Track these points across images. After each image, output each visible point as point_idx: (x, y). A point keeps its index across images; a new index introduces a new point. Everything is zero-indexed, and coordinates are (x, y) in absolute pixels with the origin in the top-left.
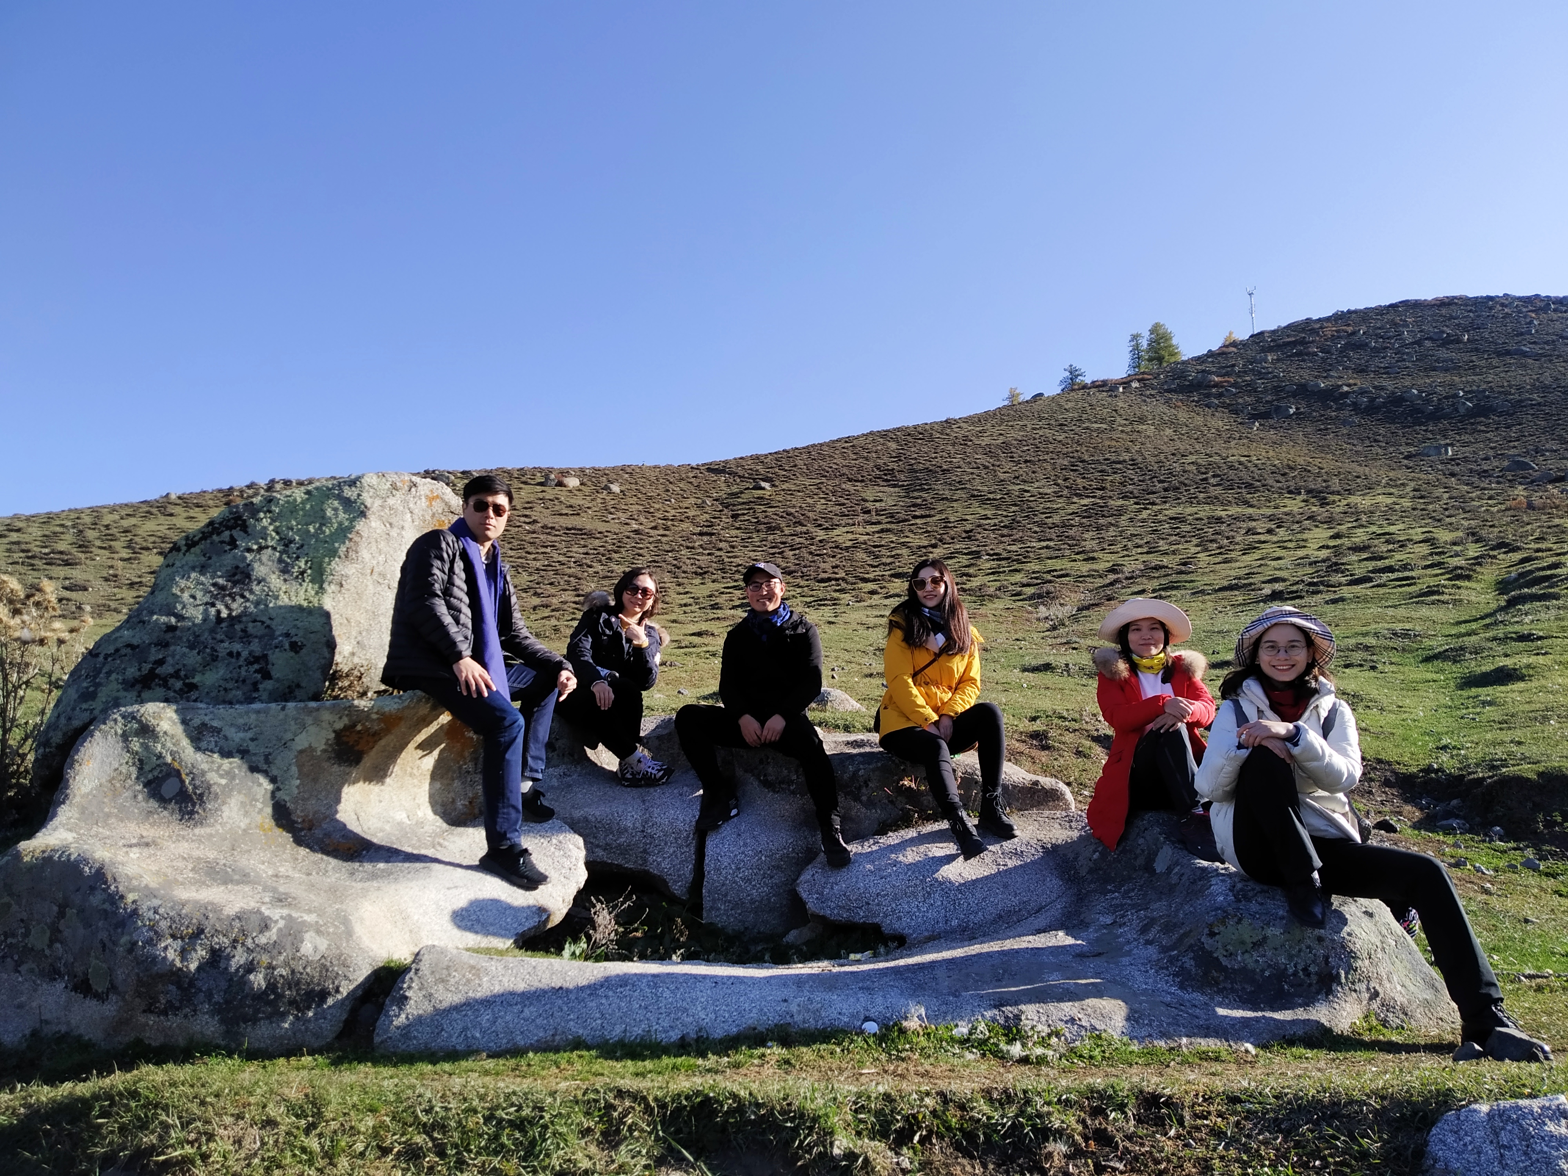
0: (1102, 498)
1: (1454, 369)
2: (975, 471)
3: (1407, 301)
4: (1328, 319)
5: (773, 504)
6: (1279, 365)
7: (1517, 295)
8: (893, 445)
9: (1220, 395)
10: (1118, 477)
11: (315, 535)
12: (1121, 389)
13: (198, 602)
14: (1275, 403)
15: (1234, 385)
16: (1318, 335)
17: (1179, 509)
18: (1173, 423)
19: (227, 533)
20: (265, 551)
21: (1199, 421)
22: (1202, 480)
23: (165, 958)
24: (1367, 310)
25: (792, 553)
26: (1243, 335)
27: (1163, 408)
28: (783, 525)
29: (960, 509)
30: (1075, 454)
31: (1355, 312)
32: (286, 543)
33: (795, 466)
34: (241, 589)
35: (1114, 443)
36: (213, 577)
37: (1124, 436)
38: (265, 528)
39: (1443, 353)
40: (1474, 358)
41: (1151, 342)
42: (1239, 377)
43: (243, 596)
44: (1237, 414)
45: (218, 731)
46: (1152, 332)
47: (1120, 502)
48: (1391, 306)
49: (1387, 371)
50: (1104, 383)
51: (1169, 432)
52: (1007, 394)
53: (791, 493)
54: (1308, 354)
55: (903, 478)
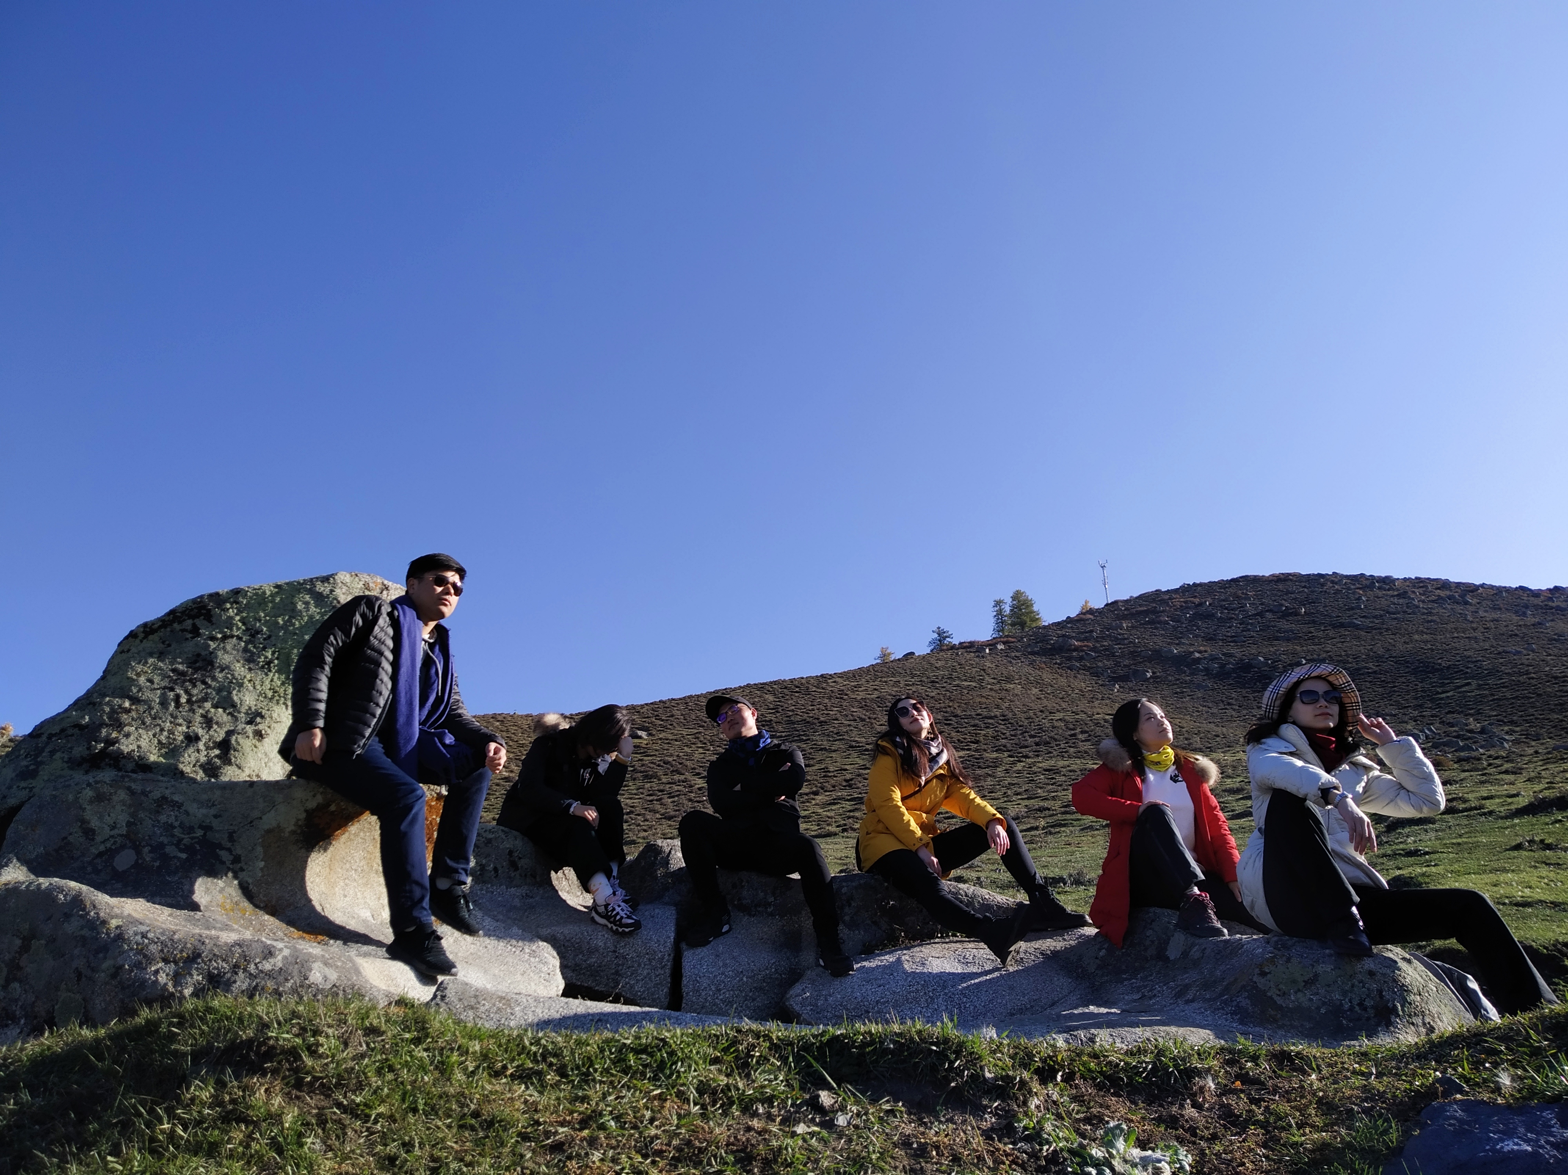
0: (976, 750)
1: (1295, 639)
2: (852, 723)
3: (1247, 576)
4: (1176, 591)
5: (650, 752)
6: (1133, 632)
7: (1345, 574)
8: (770, 698)
9: (1081, 659)
10: (990, 731)
11: (284, 627)
12: (987, 651)
13: (156, 686)
14: (1133, 667)
15: (1094, 649)
16: (1168, 605)
17: (1052, 763)
18: (1038, 683)
19: (189, 622)
20: (230, 640)
21: (1063, 681)
22: (1071, 736)
23: (156, 982)
24: (1211, 584)
25: (670, 800)
26: (1098, 603)
27: (1027, 669)
28: (660, 773)
29: (839, 760)
30: (948, 709)
31: (1201, 585)
32: (253, 633)
33: (672, 716)
34: (203, 675)
35: (984, 700)
36: (172, 663)
37: (993, 693)
38: (231, 618)
39: (1284, 624)
40: (1312, 630)
41: (1013, 608)
42: (1098, 641)
43: (204, 682)
44: (1099, 677)
45: (179, 805)
46: (1014, 598)
47: (995, 755)
48: (1233, 580)
49: (1234, 639)
50: (971, 644)
51: (1035, 691)
52: (878, 653)
53: (668, 742)
54: (1160, 622)
55: (781, 729)
